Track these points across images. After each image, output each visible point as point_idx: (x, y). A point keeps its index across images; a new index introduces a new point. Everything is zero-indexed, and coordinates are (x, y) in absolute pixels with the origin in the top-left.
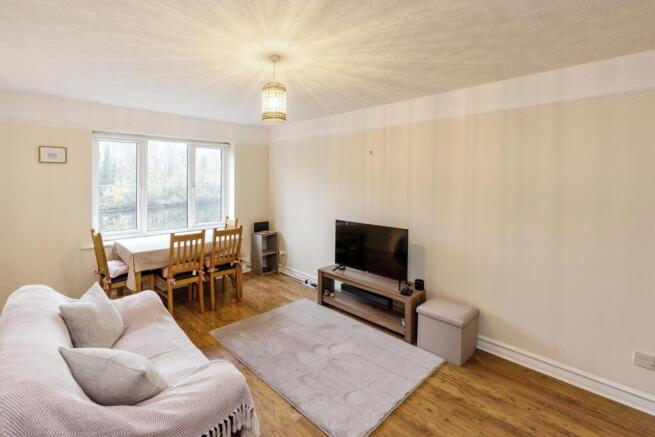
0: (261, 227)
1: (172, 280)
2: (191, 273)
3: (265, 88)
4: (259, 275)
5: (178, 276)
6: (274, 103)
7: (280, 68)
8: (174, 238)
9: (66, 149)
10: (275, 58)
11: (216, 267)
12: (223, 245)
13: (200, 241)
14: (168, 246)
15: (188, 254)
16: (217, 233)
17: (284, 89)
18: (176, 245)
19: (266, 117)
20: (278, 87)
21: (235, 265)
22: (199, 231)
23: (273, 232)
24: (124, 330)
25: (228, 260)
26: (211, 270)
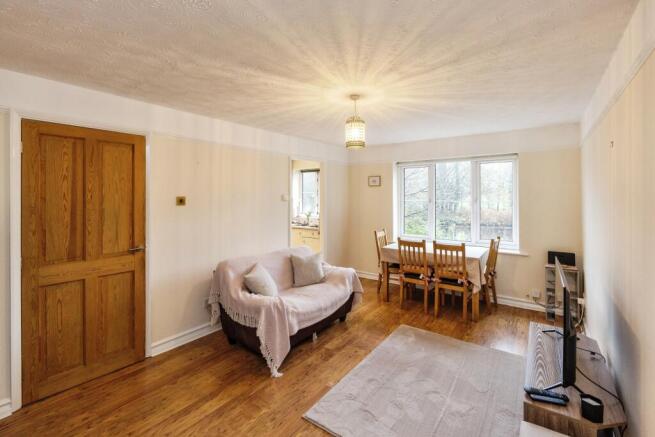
1: (402, 276)
2: (419, 275)
3: (348, 122)
5: (408, 275)
6: (356, 133)
8: (401, 243)
9: (380, 177)
10: (355, 97)
11: (441, 278)
12: (444, 259)
15: (412, 258)
16: (438, 246)
18: (402, 247)
19: (349, 145)
20: (359, 120)
21: (462, 284)
22: (420, 240)
23: (575, 268)
24: (322, 281)
25: (455, 276)
26: (434, 280)
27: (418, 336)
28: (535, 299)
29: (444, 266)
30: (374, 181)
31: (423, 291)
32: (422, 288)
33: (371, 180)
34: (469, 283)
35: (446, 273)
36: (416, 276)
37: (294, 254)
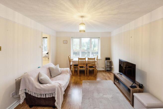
0: (108, 59)
1: (79, 68)
3: (80, 24)
4: (106, 71)
5: (80, 67)
6: (82, 28)
7: (84, 19)
8: (79, 59)
9: (67, 41)
10: (82, 17)
11: (89, 67)
12: (90, 62)
13: (85, 60)
14: (78, 60)
15: (82, 63)
16: (88, 59)
17: (85, 24)
18: (79, 60)
19: (80, 31)
20: (83, 24)
21: (94, 67)
22: (84, 58)
23: (110, 61)
24: (60, 74)
25: (92, 66)
26: (88, 67)
27: (89, 82)
28: (103, 68)
29: (90, 63)
30: (65, 42)
31: (84, 71)
32: (84, 70)
33: (64, 41)
34: (96, 67)
35: (90, 65)
36: (83, 67)
37: (50, 66)
